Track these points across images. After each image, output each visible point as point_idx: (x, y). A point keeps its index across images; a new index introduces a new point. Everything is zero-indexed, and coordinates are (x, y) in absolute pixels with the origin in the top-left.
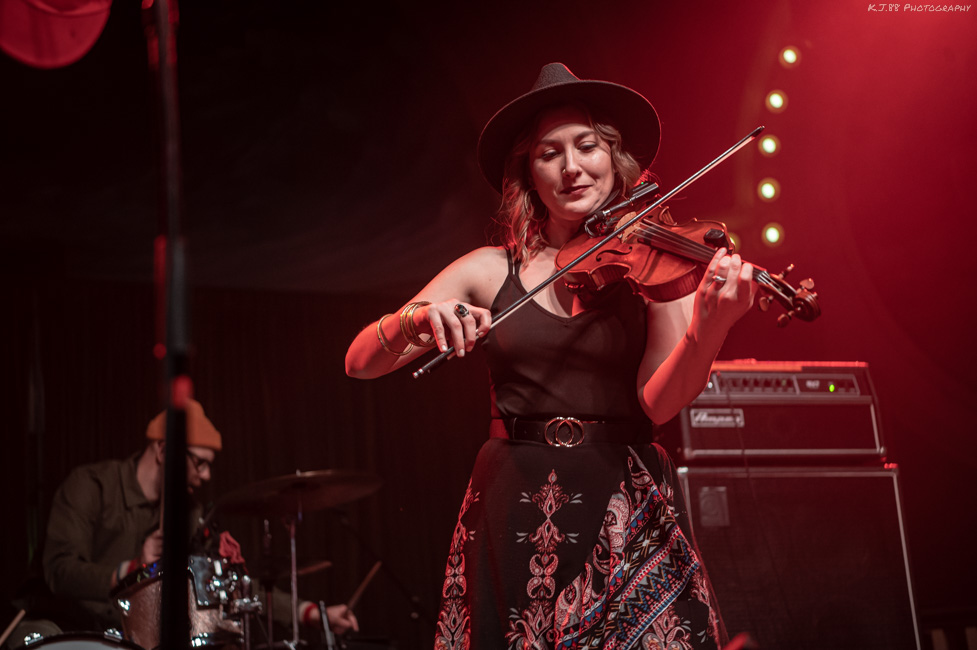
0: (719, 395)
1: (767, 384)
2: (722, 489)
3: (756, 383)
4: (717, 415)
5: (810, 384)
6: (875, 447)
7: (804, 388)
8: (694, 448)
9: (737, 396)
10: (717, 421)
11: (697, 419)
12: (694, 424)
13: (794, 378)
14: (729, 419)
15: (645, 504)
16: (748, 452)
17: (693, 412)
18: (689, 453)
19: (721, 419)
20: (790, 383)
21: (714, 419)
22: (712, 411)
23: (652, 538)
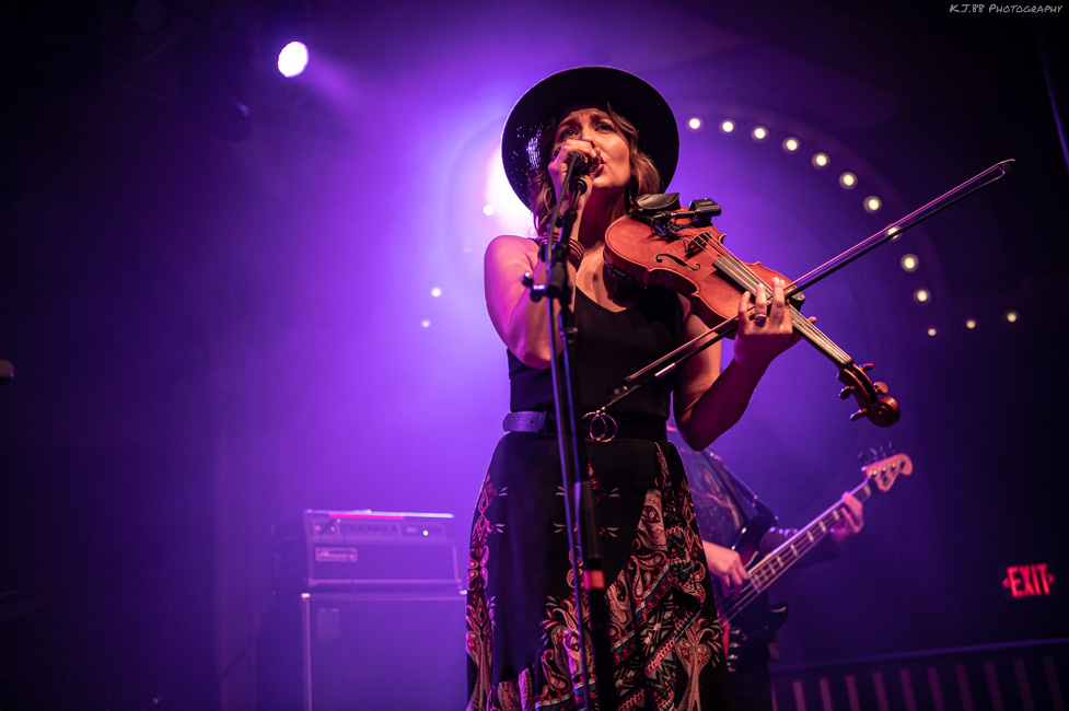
0: (339, 537)
1: (377, 529)
2: (336, 610)
3: (369, 528)
4: (336, 553)
5: (410, 530)
6: (453, 578)
7: (405, 533)
8: (316, 578)
9: (352, 538)
10: (337, 557)
11: (321, 555)
12: (318, 559)
13: (398, 525)
14: (345, 556)
15: (655, 585)
16: (357, 581)
17: (317, 550)
18: (312, 582)
19: (340, 556)
20: (394, 529)
21: (334, 556)
22: (332, 549)
23: (664, 620)
